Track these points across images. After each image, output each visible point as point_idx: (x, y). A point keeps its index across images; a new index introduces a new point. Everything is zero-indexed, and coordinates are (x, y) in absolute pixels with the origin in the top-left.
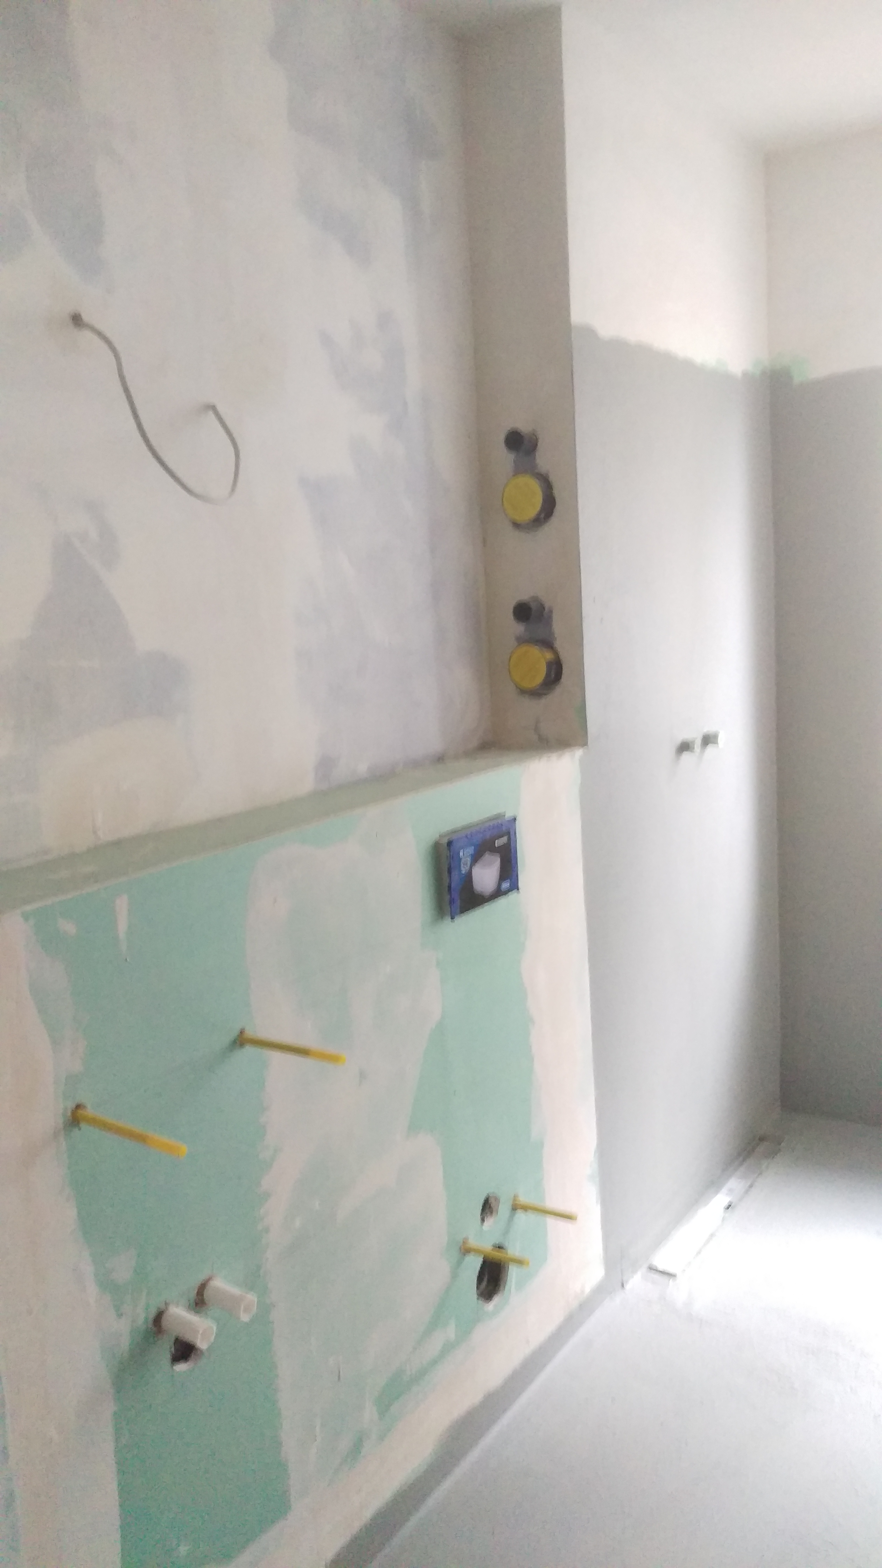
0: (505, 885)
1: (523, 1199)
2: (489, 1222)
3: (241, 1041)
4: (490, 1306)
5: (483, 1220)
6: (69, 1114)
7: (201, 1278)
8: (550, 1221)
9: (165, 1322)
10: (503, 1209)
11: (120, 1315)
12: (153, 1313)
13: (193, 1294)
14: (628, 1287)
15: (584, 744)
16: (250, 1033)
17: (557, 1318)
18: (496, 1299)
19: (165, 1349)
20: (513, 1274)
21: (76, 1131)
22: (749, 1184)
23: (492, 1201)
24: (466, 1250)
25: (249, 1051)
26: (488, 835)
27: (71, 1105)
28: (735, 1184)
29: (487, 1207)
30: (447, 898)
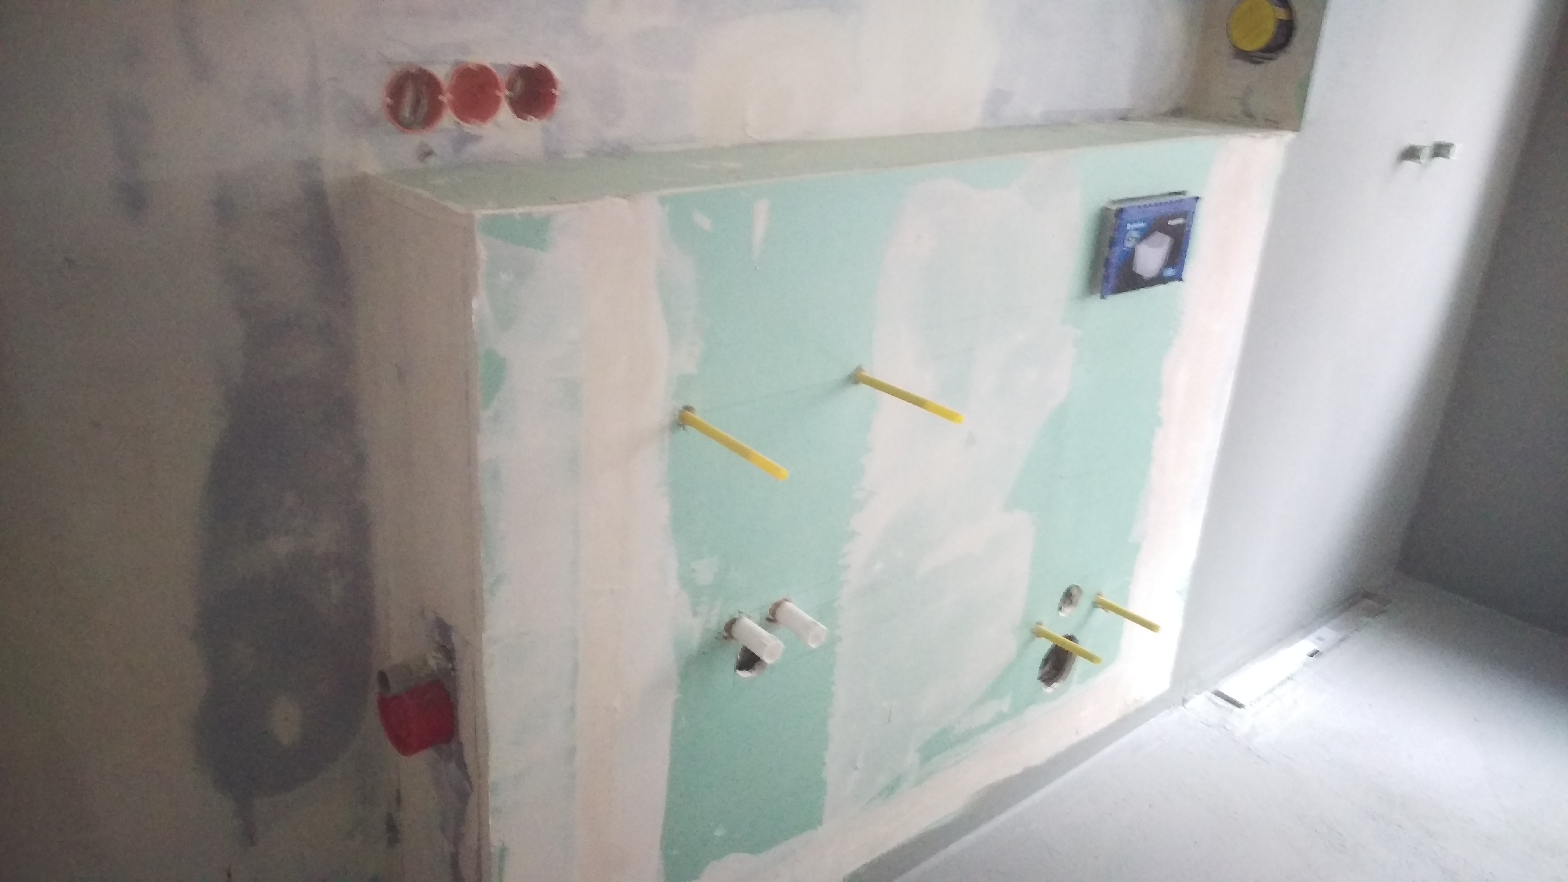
0: (1170, 272)
1: (1107, 598)
2: (1068, 611)
3: (856, 378)
4: (1049, 690)
5: (1060, 609)
6: (677, 413)
7: (776, 599)
8: (1129, 624)
9: (736, 630)
10: (1084, 603)
11: (695, 614)
12: (727, 619)
13: (766, 612)
14: (1188, 705)
15: (1296, 127)
16: (867, 373)
17: (1112, 717)
18: (1056, 685)
19: (732, 656)
20: (1079, 665)
21: (681, 431)
22: (1340, 637)
23: (1074, 592)
24: (1038, 633)
25: (863, 388)
26: (1164, 210)
27: (680, 406)
28: (1327, 633)
29: (1069, 597)
30: (1102, 272)
